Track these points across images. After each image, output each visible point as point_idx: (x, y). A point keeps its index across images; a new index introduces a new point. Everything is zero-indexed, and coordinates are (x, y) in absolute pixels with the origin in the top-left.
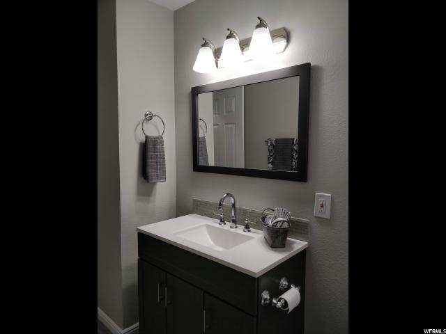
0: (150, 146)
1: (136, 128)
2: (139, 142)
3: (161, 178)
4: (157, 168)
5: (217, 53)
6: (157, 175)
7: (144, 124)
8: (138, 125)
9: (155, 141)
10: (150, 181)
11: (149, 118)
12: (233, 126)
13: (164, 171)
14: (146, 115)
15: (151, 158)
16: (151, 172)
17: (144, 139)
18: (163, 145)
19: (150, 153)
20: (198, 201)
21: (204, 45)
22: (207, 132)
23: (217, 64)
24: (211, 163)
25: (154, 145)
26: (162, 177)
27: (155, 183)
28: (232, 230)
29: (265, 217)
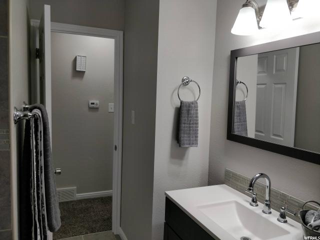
0: (184, 112)
1: (173, 92)
2: (175, 107)
3: (193, 144)
4: (189, 133)
5: (260, 12)
6: (190, 140)
7: (180, 90)
8: (174, 90)
9: (189, 107)
10: (182, 146)
11: (185, 83)
12: (283, 86)
13: (197, 137)
14: (183, 80)
15: (184, 124)
16: (184, 137)
17: (179, 104)
18: (197, 110)
19: (184, 118)
20: (231, 172)
21: (245, 5)
22: (247, 96)
23: (258, 24)
24: (251, 134)
25: (188, 111)
26: (194, 142)
27: (187, 148)
28: (264, 215)
29: (306, 211)
